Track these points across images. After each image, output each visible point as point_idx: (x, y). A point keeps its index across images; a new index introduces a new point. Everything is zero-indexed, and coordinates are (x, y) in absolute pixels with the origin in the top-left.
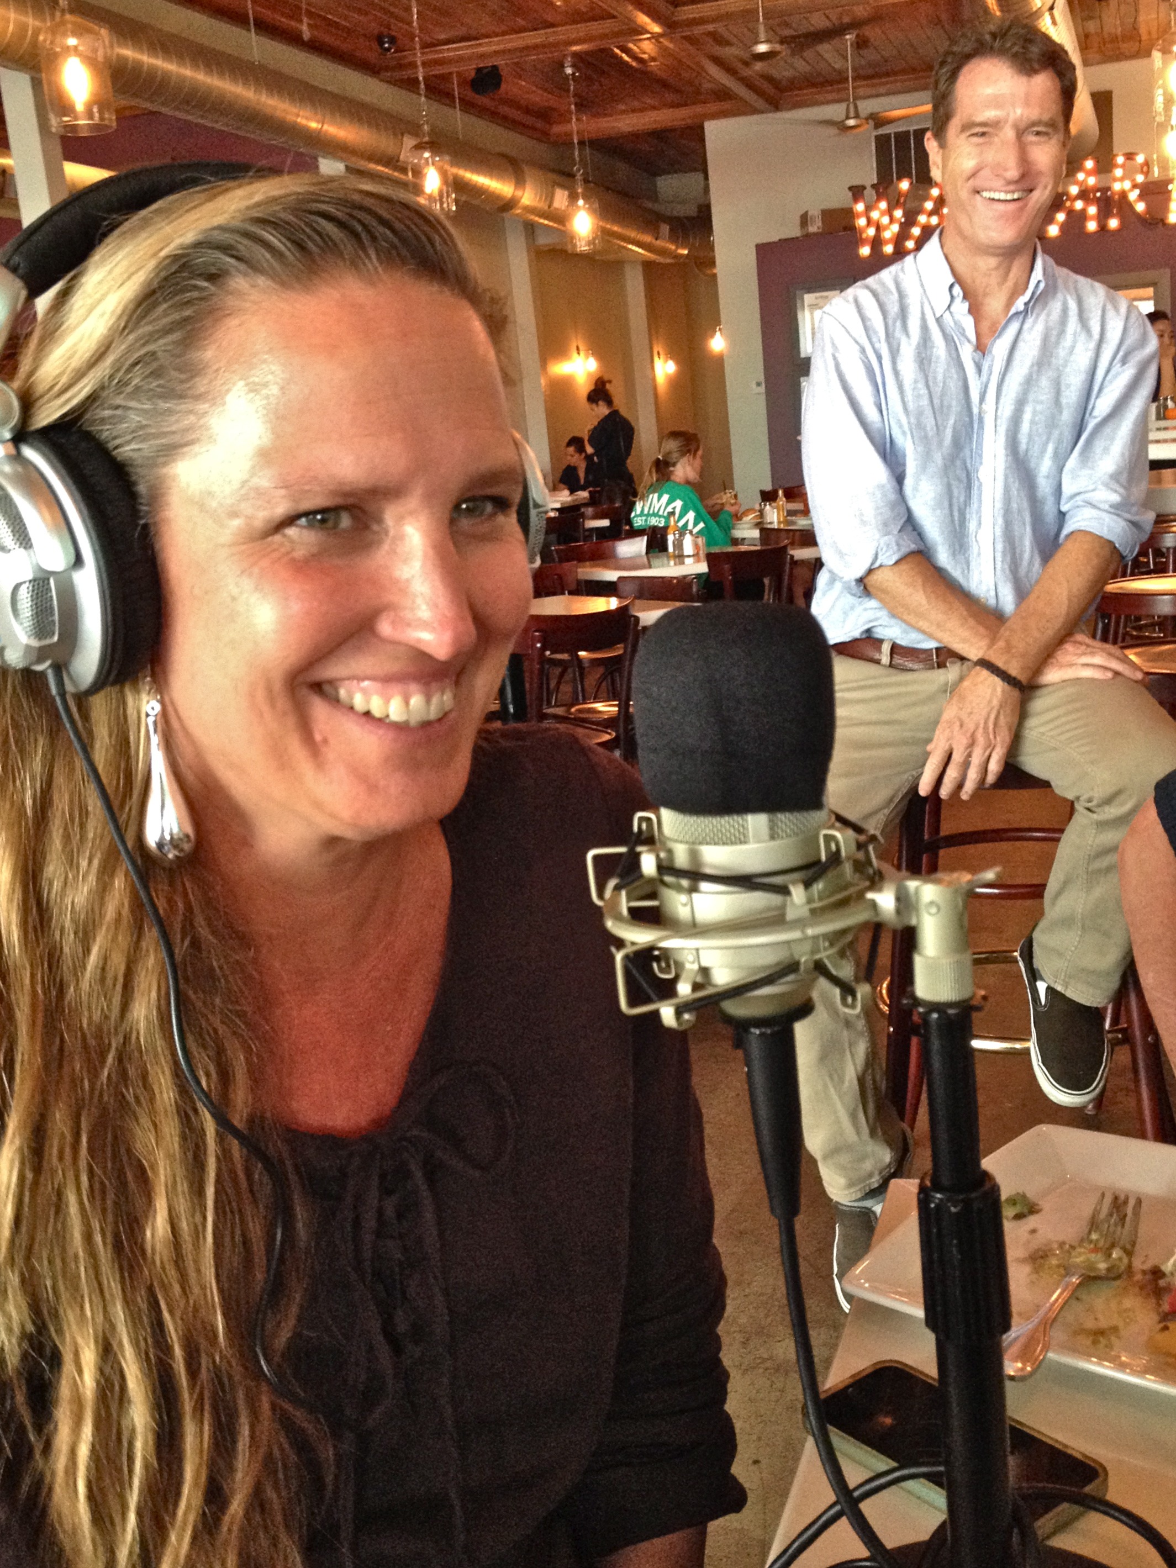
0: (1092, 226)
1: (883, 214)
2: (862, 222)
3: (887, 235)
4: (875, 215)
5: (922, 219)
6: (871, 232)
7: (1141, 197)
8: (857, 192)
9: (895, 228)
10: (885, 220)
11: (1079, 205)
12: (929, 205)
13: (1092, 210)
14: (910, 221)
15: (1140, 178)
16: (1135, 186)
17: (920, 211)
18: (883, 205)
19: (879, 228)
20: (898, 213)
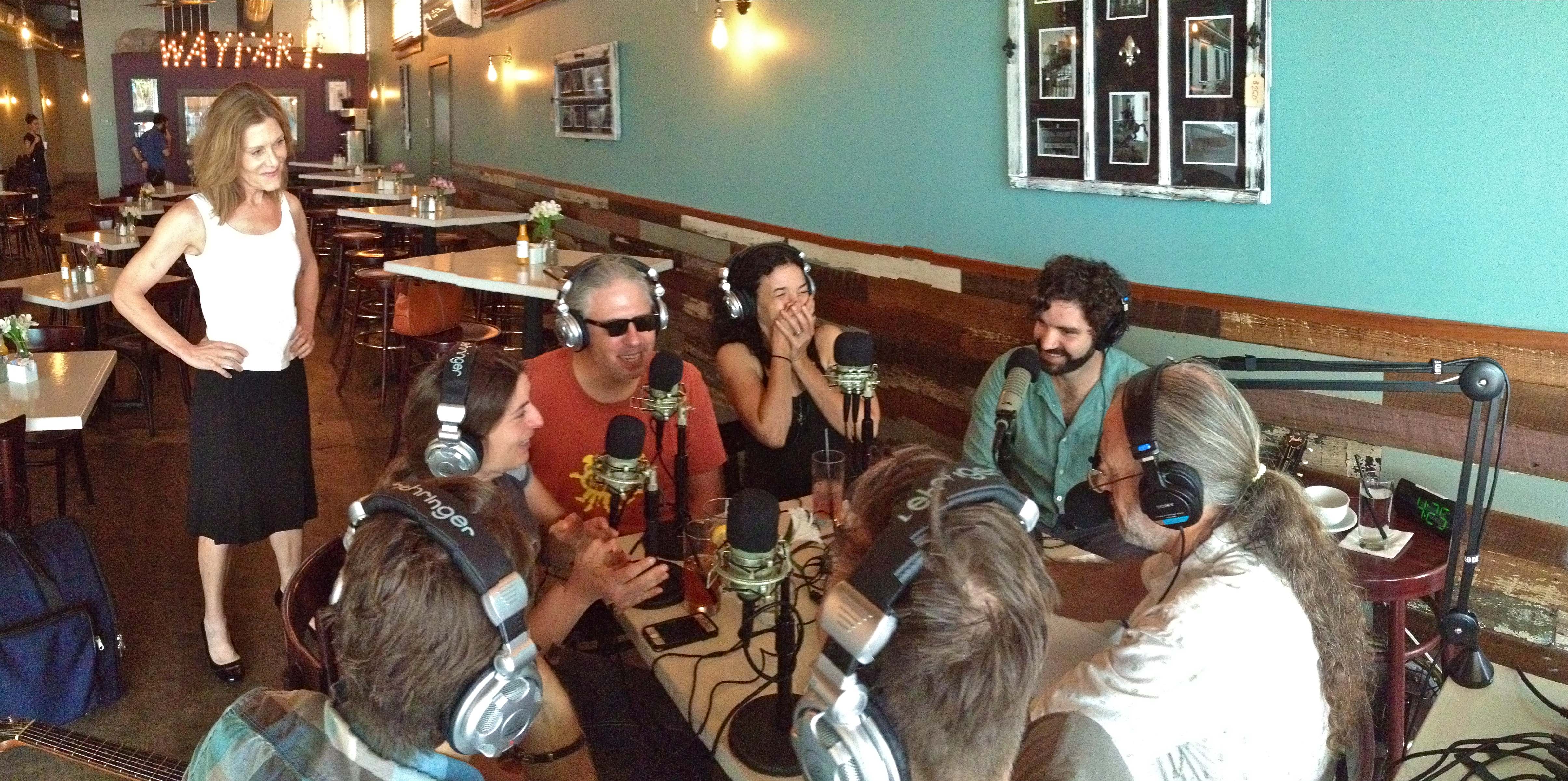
0: (268, 65)
1: (173, 46)
2: (164, 49)
3: (176, 57)
4: (170, 47)
5: (192, 51)
6: (168, 55)
7: (290, 53)
8: (161, 34)
9: (180, 54)
10: (175, 50)
11: (263, 54)
12: (195, 45)
13: (269, 57)
14: (186, 52)
15: (289, 45)
16: (287, 48)
17: (191, 47)
18: (174, 42)
19: (172, 53)
20: (181, 47)
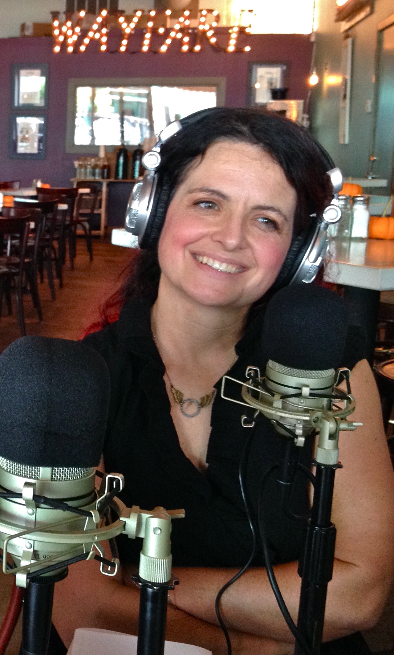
0: (185, 48)
1: (69, 29)
2: (56, 32)
3: (70, 41)
4: (64, 29)
5: (91, 34)
6: (61, 38)
7: (214, 35)
8: (55, 15)
9: (75, 38)
10: (70, 33)
11: (179, 36)
12: (95, 27)
13: (186, 39)
15: (214, 24)
16: (211, 28)
17: (90, 29)
18: (69, 24)
19: (66, 37)
20: (78, 30)
